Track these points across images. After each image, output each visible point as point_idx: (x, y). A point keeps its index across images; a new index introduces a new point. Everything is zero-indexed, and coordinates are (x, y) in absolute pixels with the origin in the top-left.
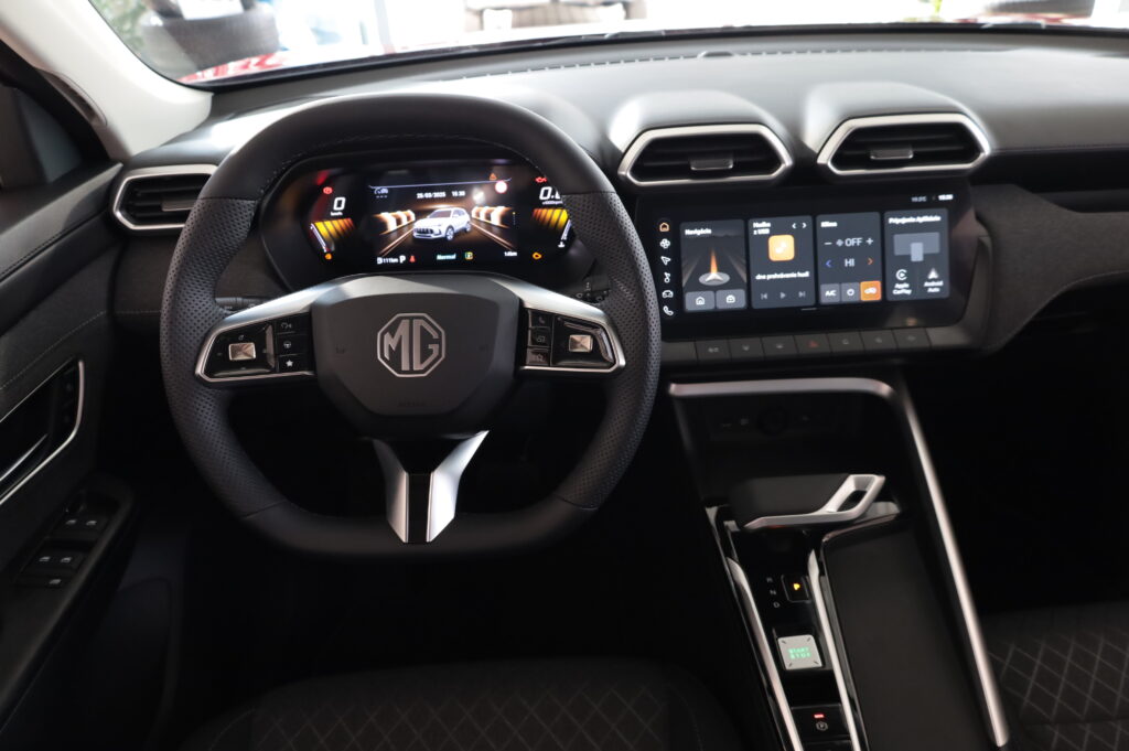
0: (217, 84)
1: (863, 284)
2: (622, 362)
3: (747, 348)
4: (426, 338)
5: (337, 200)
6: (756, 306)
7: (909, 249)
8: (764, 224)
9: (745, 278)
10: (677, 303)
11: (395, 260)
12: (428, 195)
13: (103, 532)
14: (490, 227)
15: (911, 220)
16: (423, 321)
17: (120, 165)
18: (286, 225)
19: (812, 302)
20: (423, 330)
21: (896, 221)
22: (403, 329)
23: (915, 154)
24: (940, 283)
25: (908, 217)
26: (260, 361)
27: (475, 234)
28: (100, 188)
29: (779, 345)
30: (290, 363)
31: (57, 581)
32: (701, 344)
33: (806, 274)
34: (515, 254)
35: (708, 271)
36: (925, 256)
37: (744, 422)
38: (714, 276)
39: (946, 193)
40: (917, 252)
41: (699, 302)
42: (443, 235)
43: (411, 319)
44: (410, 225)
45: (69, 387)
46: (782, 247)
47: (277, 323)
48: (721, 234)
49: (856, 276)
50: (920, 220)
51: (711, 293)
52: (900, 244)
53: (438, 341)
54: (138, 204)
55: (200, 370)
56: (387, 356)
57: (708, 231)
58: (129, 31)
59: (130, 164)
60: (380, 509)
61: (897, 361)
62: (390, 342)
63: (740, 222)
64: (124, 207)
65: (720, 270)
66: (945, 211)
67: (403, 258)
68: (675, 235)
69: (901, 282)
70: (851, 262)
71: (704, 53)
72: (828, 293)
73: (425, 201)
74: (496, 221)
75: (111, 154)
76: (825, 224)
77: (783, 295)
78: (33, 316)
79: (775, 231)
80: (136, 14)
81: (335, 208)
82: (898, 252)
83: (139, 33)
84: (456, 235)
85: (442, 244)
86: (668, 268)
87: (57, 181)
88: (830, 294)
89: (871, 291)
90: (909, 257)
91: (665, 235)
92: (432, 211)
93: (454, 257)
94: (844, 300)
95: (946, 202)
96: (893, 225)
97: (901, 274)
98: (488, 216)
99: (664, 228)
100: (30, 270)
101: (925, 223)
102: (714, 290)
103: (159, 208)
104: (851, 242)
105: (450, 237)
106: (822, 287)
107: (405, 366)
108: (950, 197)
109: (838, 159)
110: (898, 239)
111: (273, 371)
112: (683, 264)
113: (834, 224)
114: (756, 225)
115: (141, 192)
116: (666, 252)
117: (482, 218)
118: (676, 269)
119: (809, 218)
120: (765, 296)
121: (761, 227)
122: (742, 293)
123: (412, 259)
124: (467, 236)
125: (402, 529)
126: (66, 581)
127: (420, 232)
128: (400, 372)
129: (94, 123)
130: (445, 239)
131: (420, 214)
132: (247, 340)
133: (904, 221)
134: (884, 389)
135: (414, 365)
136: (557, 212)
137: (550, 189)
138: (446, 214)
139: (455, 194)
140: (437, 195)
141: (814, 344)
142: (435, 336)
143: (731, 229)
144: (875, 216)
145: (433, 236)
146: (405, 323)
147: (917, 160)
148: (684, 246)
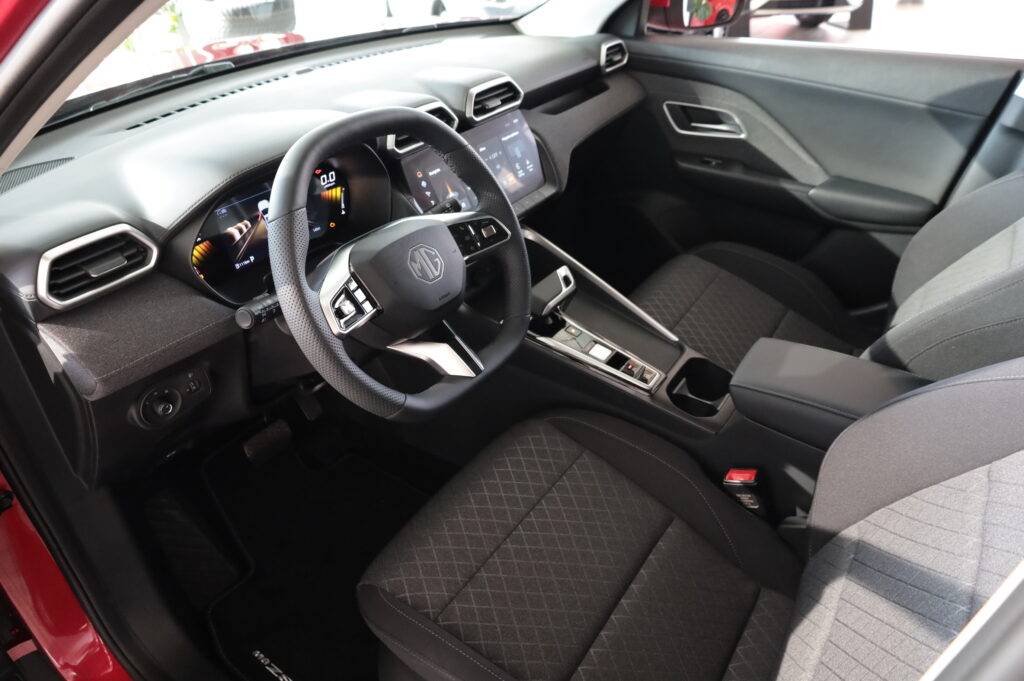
2: (509, 232)
7: (515, 152)
11: (247, 262)
16: (423, 248)
20: (426, 253)
23: (501, 101)
25: (508, 135)
36: (522, 153)
40: (518, 152)
44: (250, 231)
50: (513, 135)
52: (511, 151)
53: (437, 256)
55: (337, 329)
57: (439, 170)
67: (252, 259)
68: (426, 178)
69: (519, 170)
76: (481, 149)
82: (512, 154)
89: (511, 179)
90: (516, 156)
91: (422, 179)
96: (505, 141)
97: (518, 166)
99: (420, 174)
101: (515, 137)
108: (517, 121)
109: (474, 112)
110: (509, 148)
113: (485, 148)
116: (427, 189)
131: (253, 221)
133: (508, 138)
136: (334, 190)
137: (325, 176)
142: (434, 253)
144: (497, 139)
147: (502, 104)
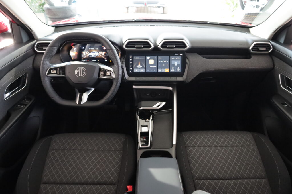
0: (56, 26)
1: (166, 69)
2: (114, 77)
3: (144, 79)
4: (83, 71)
5: (75, 49)
6: (146, 72)
7: (174, 63)
8: (149, 57)
9: (145, 66)
10: (133, 70)
12: (91, 49)
13: (29, 103)
14: (102, 55)
15: (175, 58)
16: (83, 68)
17: (36, 40)
18: (65, 53)
19: (157, 72)
20: (83, 70)
21: (172, 58)
22: (79, 70)
23: (175, 46)
24: (180, 70)
25: (174, 57)
26: (56, 73)
27: (99, 56)
28: (32, 44)
29: (150, 79)
30: (61, 74)
31: (21, 109)
32: (136, 78)
33: (156, 67)
34: (107, 60)
35: (138, 65)
36: (177, 65)
37: (148, 94)
38: (139, 66)
39: (181, 54)
40: (176, 64)
41: (136, 70)
42: (94, 56)
43: (81, 68)
44: (88, 54)
45: (25, 78)
46: (152, 62)
47: (60, 67)
48: (141, 59)
49: (165, 67)
50: (176, 58)
51: (138, 69)
52: (173, 62)
53: (85, 72)
54: (39, 47)
55: (46, 74)
56: (77, 73)
57: (138, 58)
58: (42, 8)
59: (38, 40)
60: (74, 99)
61: (175, 83)
62: (77, 71)
63: (144, 57)
64: (37, 47)
65: (140, 65)
66: (181, 57)
67: (86, 60)
68: (133, 58)
69: (173, 69)
70: (164, 65)
71: (150, 25)
72: (159, 70)
73: (91, 50)
74: (103, 54)
75: (35, 38)
76: (159, 58)
77: (151, 70)
78: (19, 65)
79: (150, 59)
80: (43, 4)
81: (74, 50)
82: (172, 63)
83: (44, 9)
84: (96, 56)
85: (93, 58)
86: (131, 64)
87: (25, 42)
88: (160, 70)
89: (167, 70)
90: (174, 65)
91: (131, 58)
92: (92, 52)
93: (95, 60)
94: (162, 72)
95: (181, 56)
96: (172, 59)
97: (173, 68)
98: (102, 53)
99: (131, 57)
100: (20, 57)
101: (177, 59)
102: (139, 68)
103: (42, 48)
104: (164, 61)
105: (95, 57)
106: (159, 69)
107: (79, 75)
108: (182, 54)
109: (162, 46)
110: (172, 61)
111: (58, 75)
112: (134, 64)
113: (161, 58)
114: (147, 57)
115: (40, 45)
116: (131, 61)
117: (101, 54)
118: (133, 64)
119: (157, 57)
120: (148, 70)
121: (148, 58)
122: (144, 69)
123: (88, 60)
124: (98, 57)
125: (77, 102)
126: (22, 109)
127: (90, 55)
128: (78, 76)
129: (32, 33)
130: (94, 57)
131: (90, 52)
132: (54, 70)
133: (173, 58)
134: (171, 89)
135: (81, 75)
138: (94, 53)
139: (96, 49)
140: (93, 49)
141: (156, 79)
142: (85, 71)
143: (143, 58)
144: (169, 57)
145: (92, 56)
146: (80, 69)
147: (176, 47)
148: (134, 60)
